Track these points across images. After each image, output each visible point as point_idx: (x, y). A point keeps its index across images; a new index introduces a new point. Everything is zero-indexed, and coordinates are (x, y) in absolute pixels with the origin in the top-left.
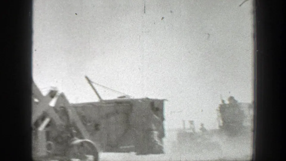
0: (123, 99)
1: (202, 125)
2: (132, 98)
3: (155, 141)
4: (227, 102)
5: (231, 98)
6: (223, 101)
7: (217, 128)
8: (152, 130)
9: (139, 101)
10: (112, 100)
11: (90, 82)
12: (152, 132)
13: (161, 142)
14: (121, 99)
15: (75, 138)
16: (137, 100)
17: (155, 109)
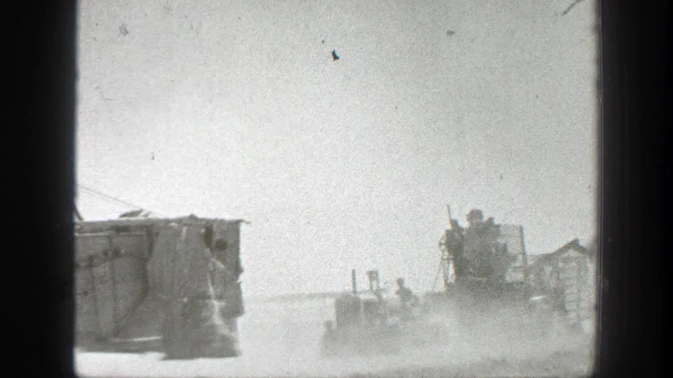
1: (400, 282)
3: (213, 326)
4: (464, 224)
5: (475, 215)
6: (454, 223)
7: (441, 287)
8: (209, 297)
9: (173, 224)
10: (103, 223)
12: (207, 301)
14: (124, 219)
16: (167, 221)
17: (214, 244)
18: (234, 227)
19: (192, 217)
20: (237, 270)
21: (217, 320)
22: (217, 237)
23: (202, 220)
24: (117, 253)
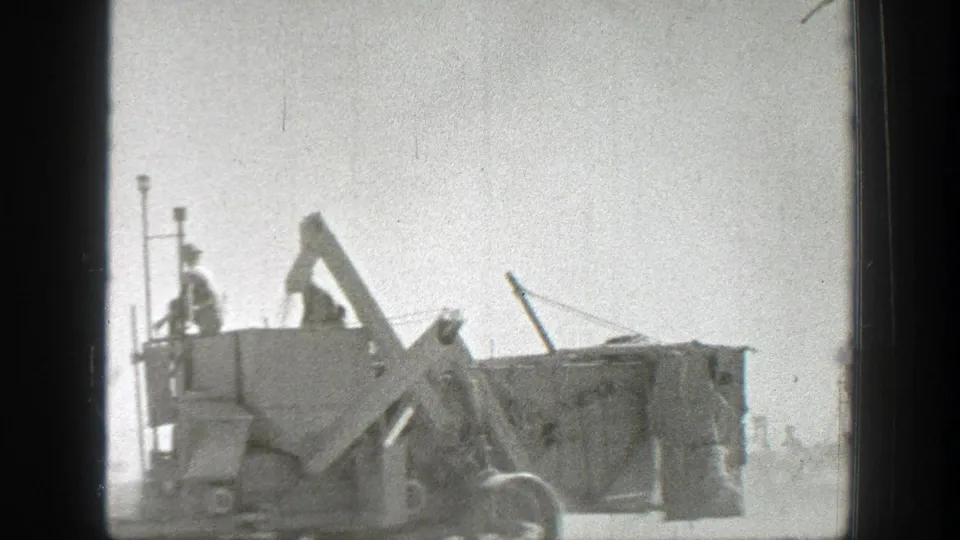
0: (624, 345)
2: (652, 342)
3: (721, 479)
11: (519, 291)
13: (738, 480)
14: (611, 346)
15: (490, 469)
16: (669, 348)
17: (718, 377)
18: (738, 355)
19: (696, 344)
20: (742, 409)
21: (723, 471)
22: (721, 369)
23: (706, 346)
24: (610, 388)
